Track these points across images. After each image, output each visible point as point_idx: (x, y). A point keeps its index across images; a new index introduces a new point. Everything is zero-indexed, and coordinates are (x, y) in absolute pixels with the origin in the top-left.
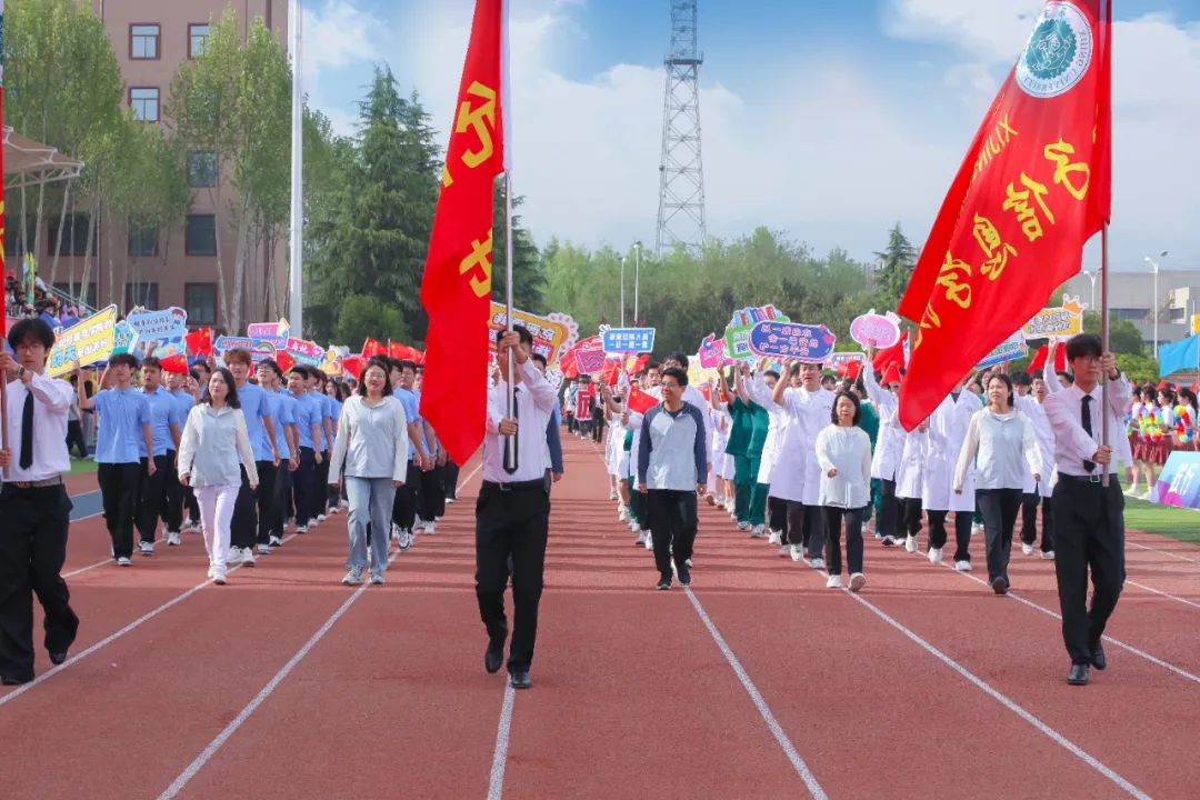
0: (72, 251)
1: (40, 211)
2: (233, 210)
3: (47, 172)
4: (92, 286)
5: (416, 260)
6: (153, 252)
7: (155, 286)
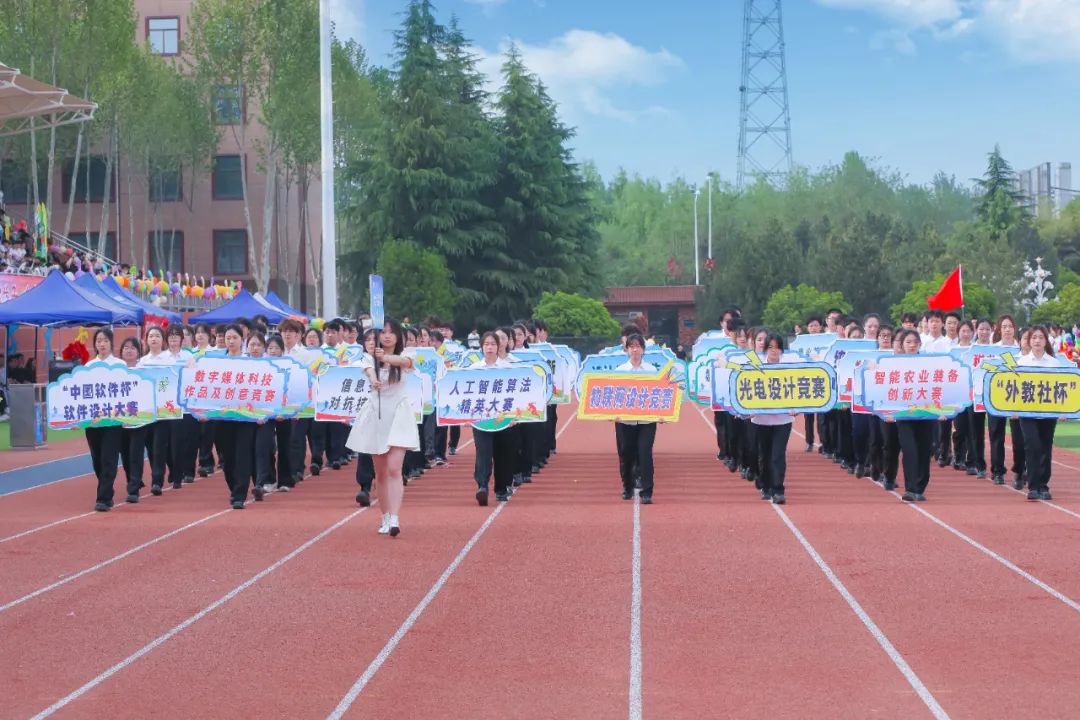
0: (88, 199)
1: (51, 157)
2: (261, 150)
3: (58, 116)
4: (111, 235)
5: (459, 200)
6: (177, 196)
7: (180, 234)
